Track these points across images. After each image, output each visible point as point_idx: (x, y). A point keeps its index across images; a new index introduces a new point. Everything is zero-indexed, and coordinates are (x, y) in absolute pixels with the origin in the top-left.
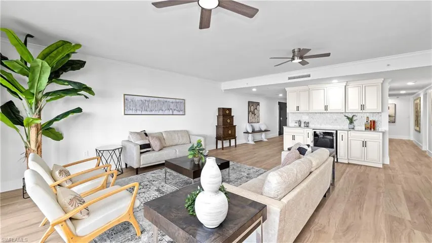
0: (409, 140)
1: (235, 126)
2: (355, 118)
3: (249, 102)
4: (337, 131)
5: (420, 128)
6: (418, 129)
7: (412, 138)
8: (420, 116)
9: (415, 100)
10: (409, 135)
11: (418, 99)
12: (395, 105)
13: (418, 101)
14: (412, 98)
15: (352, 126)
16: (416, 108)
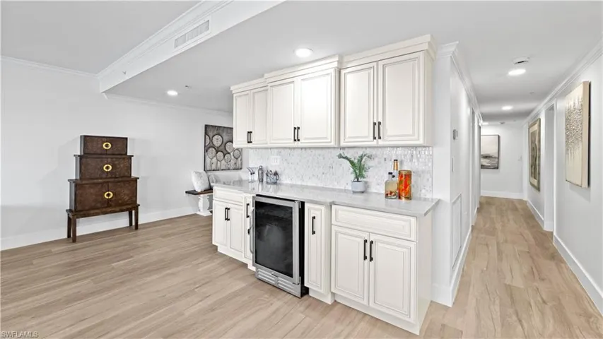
0: (521, 201)
1: (136, 179)
2: (367, 163)
3: (207, 127)
4: (303, 204)
5: (539, 182)
6: (535, 182)
7: (525, 196)
8: (539, 157)
9: (530, 127)
10: (521, 191)
11: (534, 124)
12: (499, 137)
13: (536, 127)
14: (525, 123)
15: (360, 186)
16: (532, 143)
